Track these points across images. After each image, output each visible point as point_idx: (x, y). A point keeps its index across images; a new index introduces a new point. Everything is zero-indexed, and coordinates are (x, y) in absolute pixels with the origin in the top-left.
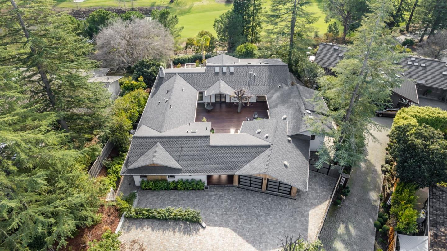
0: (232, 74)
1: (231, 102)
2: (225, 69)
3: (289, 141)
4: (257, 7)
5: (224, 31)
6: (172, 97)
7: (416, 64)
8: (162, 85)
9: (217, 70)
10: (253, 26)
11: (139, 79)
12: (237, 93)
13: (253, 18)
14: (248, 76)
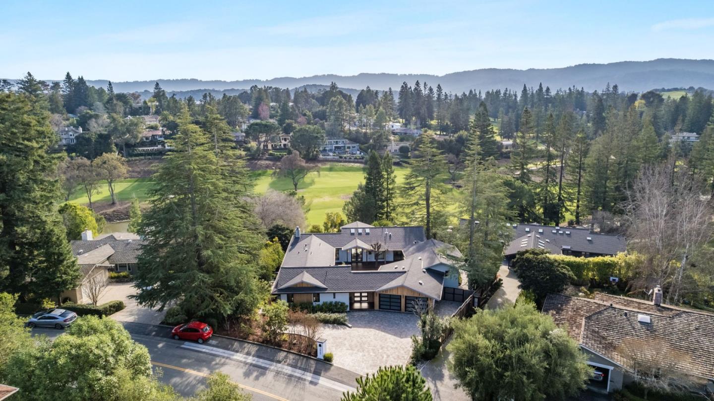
0: (368, 234)
1: (368, 261)
2: (360, 231)
3: (424, 272)
4: (391, 192)
5: (355, 214)
6: (311, 248)
7: (560, 232)
8: (298, 244)
9: (353, 231)
10: (387, 212)
11: (274, 240)
12: (374, 246)
13: (387, 203)
14: (384, 235)
